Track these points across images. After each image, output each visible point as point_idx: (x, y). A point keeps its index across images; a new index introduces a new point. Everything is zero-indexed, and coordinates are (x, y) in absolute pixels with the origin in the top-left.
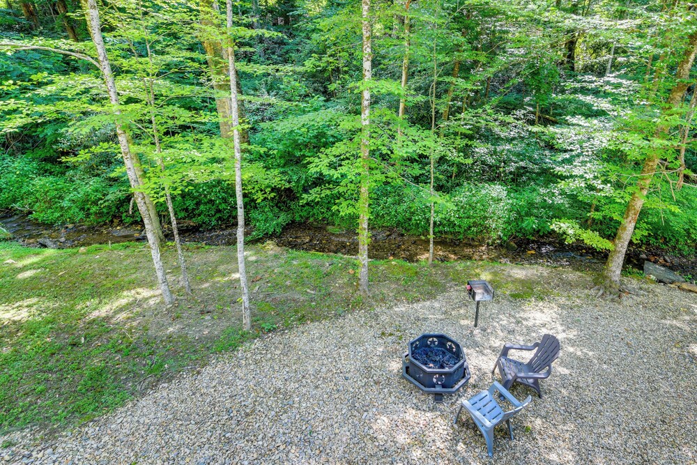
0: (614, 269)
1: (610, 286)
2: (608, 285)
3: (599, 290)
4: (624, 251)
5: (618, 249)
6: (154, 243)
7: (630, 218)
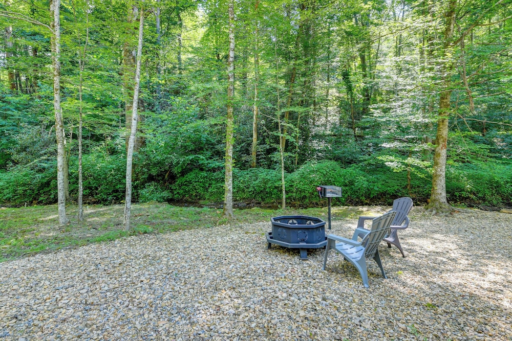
0: (440, 191)
1: (441, 208)
2: (439, 206)
3: (432, 211)
4: (444, 174)
5: (438, 173)
6: (61, 166)
7: (441, 145)
